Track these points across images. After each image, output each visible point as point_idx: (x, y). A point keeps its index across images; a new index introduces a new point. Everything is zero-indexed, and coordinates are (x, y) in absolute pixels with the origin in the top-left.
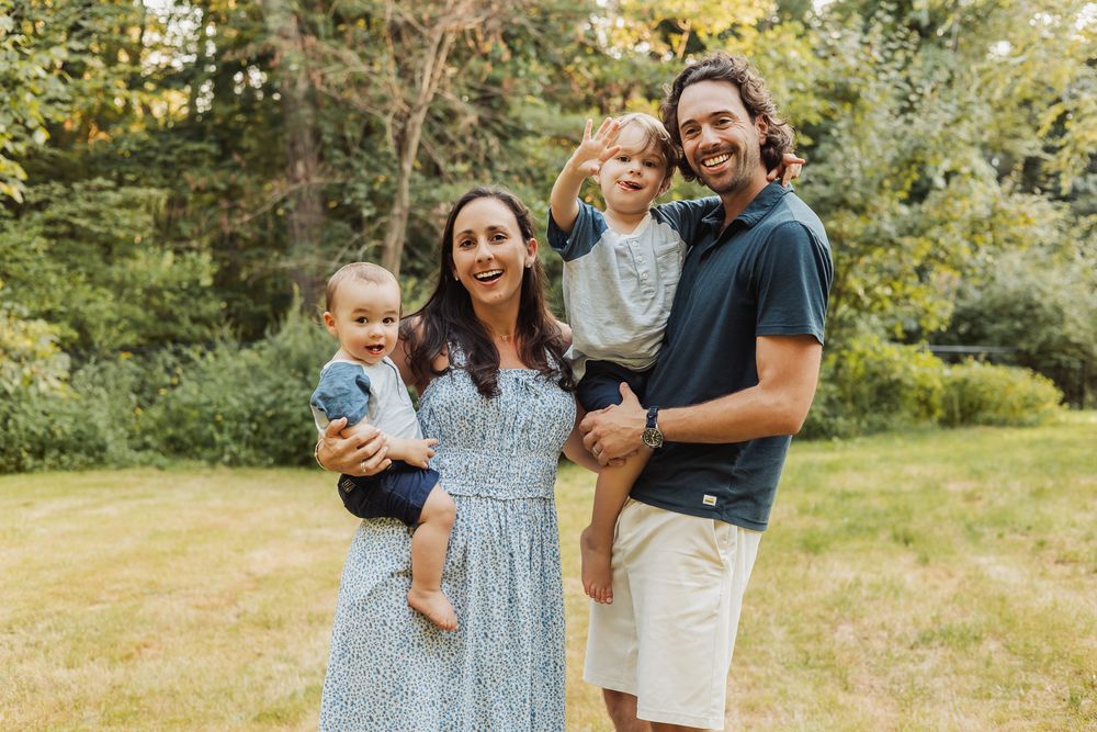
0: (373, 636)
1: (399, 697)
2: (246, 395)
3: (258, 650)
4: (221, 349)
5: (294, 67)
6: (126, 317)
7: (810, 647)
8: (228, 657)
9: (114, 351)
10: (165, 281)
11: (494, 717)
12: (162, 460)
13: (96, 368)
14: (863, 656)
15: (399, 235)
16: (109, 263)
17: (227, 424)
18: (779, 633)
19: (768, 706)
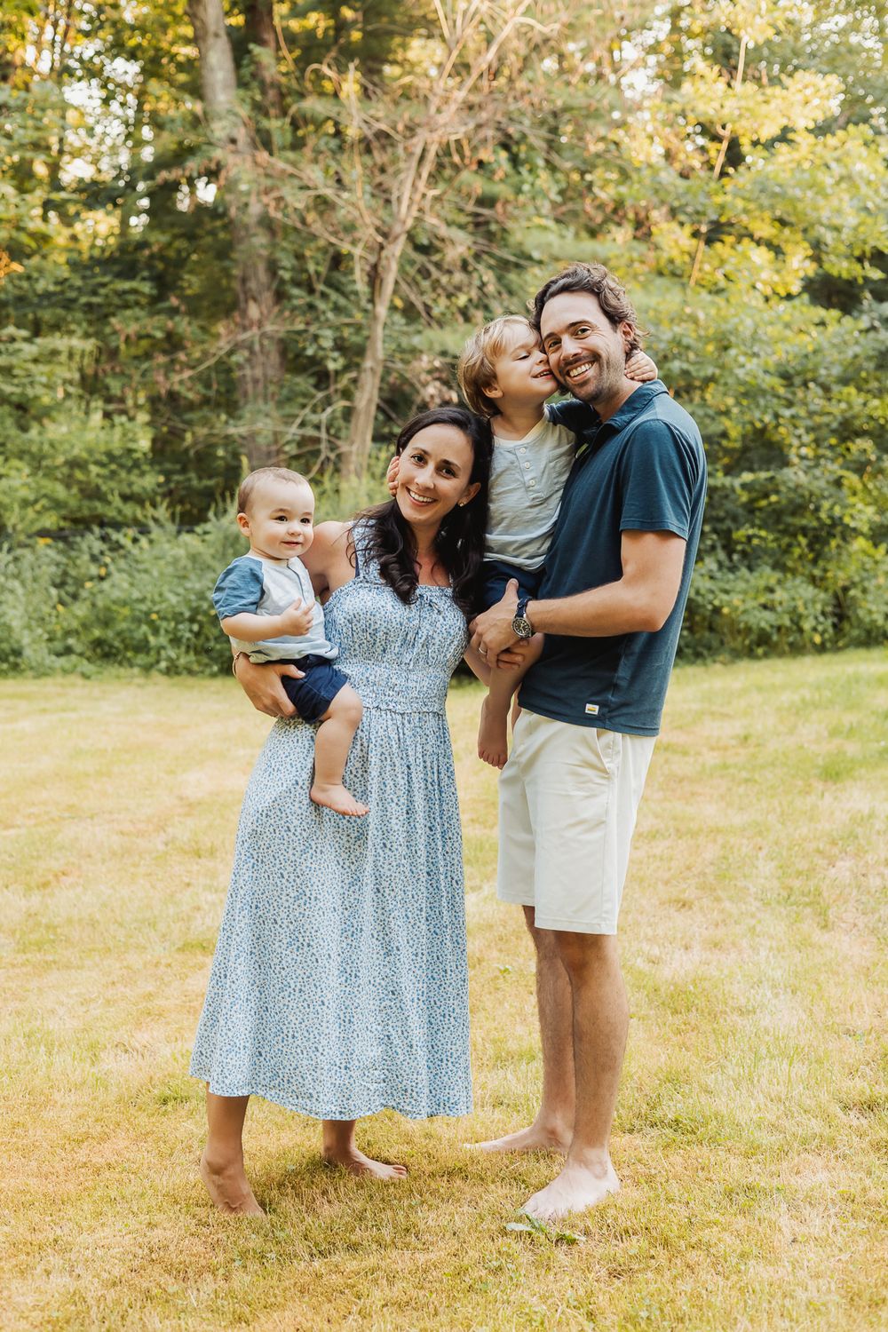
0: (277, 841)
1: (302, 902)
2: (186, 589)
3: (187, 880)
4: (156, 532)
5: (243, 187)
6: (45, 496)
7: (796, 884)
8: (153, 887)
9: (30, 537)
10: (90, 451)
11: (392, 925)
12: (86, 667)
13: (10, 557)
14: (855, 892)
15: (371, 394)
16: (24, 429)
17: (164, 624)
18: (766, 868)
19: (734, 944)
